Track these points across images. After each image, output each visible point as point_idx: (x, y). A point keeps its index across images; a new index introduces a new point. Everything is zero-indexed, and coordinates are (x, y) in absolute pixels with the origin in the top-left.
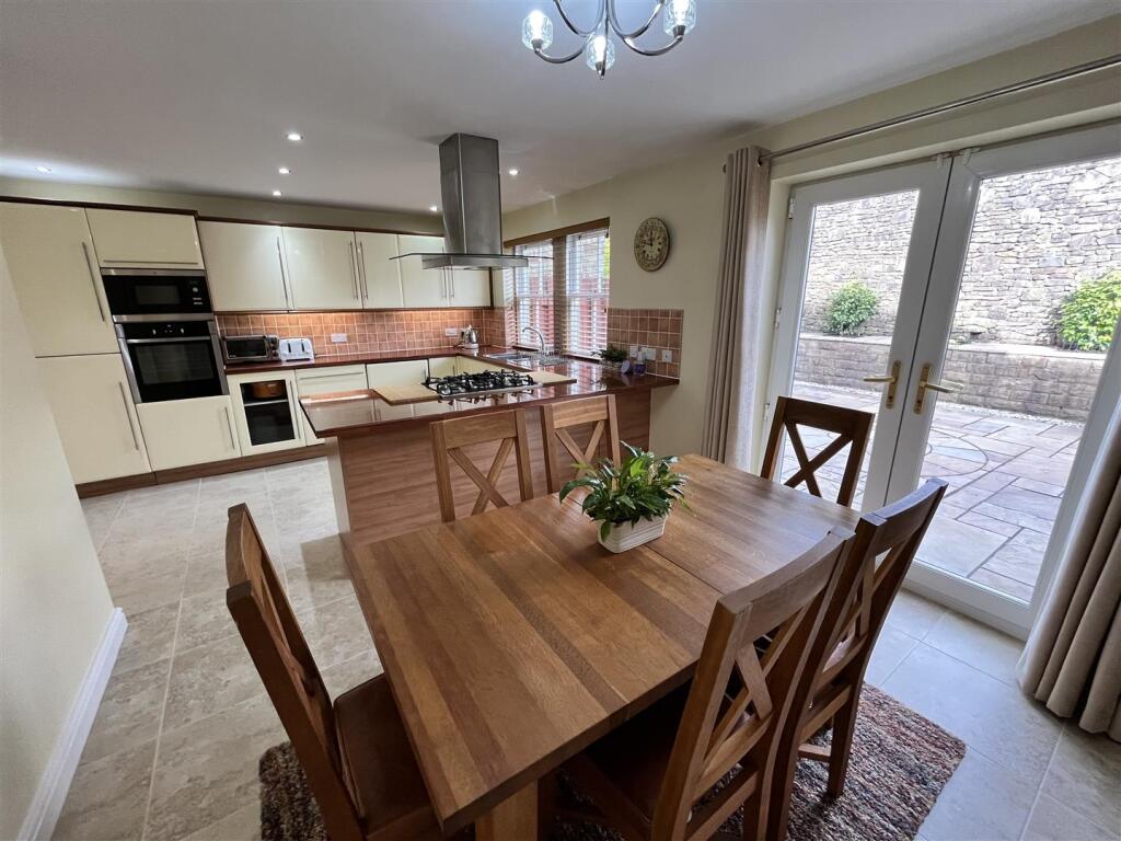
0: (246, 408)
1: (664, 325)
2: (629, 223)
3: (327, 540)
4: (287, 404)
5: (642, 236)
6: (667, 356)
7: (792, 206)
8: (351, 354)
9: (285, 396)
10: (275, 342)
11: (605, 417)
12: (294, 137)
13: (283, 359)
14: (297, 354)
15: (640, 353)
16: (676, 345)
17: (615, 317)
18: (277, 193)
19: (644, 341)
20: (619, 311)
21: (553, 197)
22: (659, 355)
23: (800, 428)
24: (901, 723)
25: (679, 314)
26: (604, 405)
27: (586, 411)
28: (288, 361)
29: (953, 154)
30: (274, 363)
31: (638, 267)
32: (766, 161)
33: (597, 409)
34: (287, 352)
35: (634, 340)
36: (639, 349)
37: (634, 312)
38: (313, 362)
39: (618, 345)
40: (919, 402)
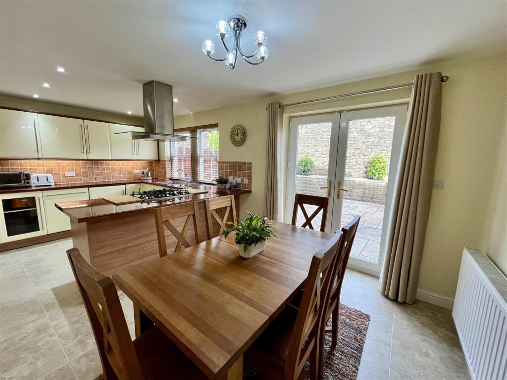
0: (5, 214)
1: (245, 168)
2: (227, 126)
3: (69, 284)
4: (36, 210)
5: (233, 132)
6: (246, 181)
7: (290, 125)
8: (78, 182)
9: (35, 206)
10: (28, 177)
11: (230, 205)
12: (61, 70)
13: (33, 185)
14: (43, 182)
15: (234, 180)
16: (250, 178)
17: (222, 165)
18: (36, 96)
19: (235, 175)
20: (223, 163)
21: (191, 113)
22: (242, 180)
23: (304, 205)
24: (350, 313)
25: (250, 163)
26: (230, 199)
27: (222, 202)
28: (36, 186)
29: (341, 112)
30: (27, 188)
31: (232, 144)
32: (282, 107)
33: (227, 201)
34: (36, 181)
35: (231, 175)
36: (234, 178)
37: (231, 163)
38: (54, 187)
39: (224, 177)
40: (338, 195)
